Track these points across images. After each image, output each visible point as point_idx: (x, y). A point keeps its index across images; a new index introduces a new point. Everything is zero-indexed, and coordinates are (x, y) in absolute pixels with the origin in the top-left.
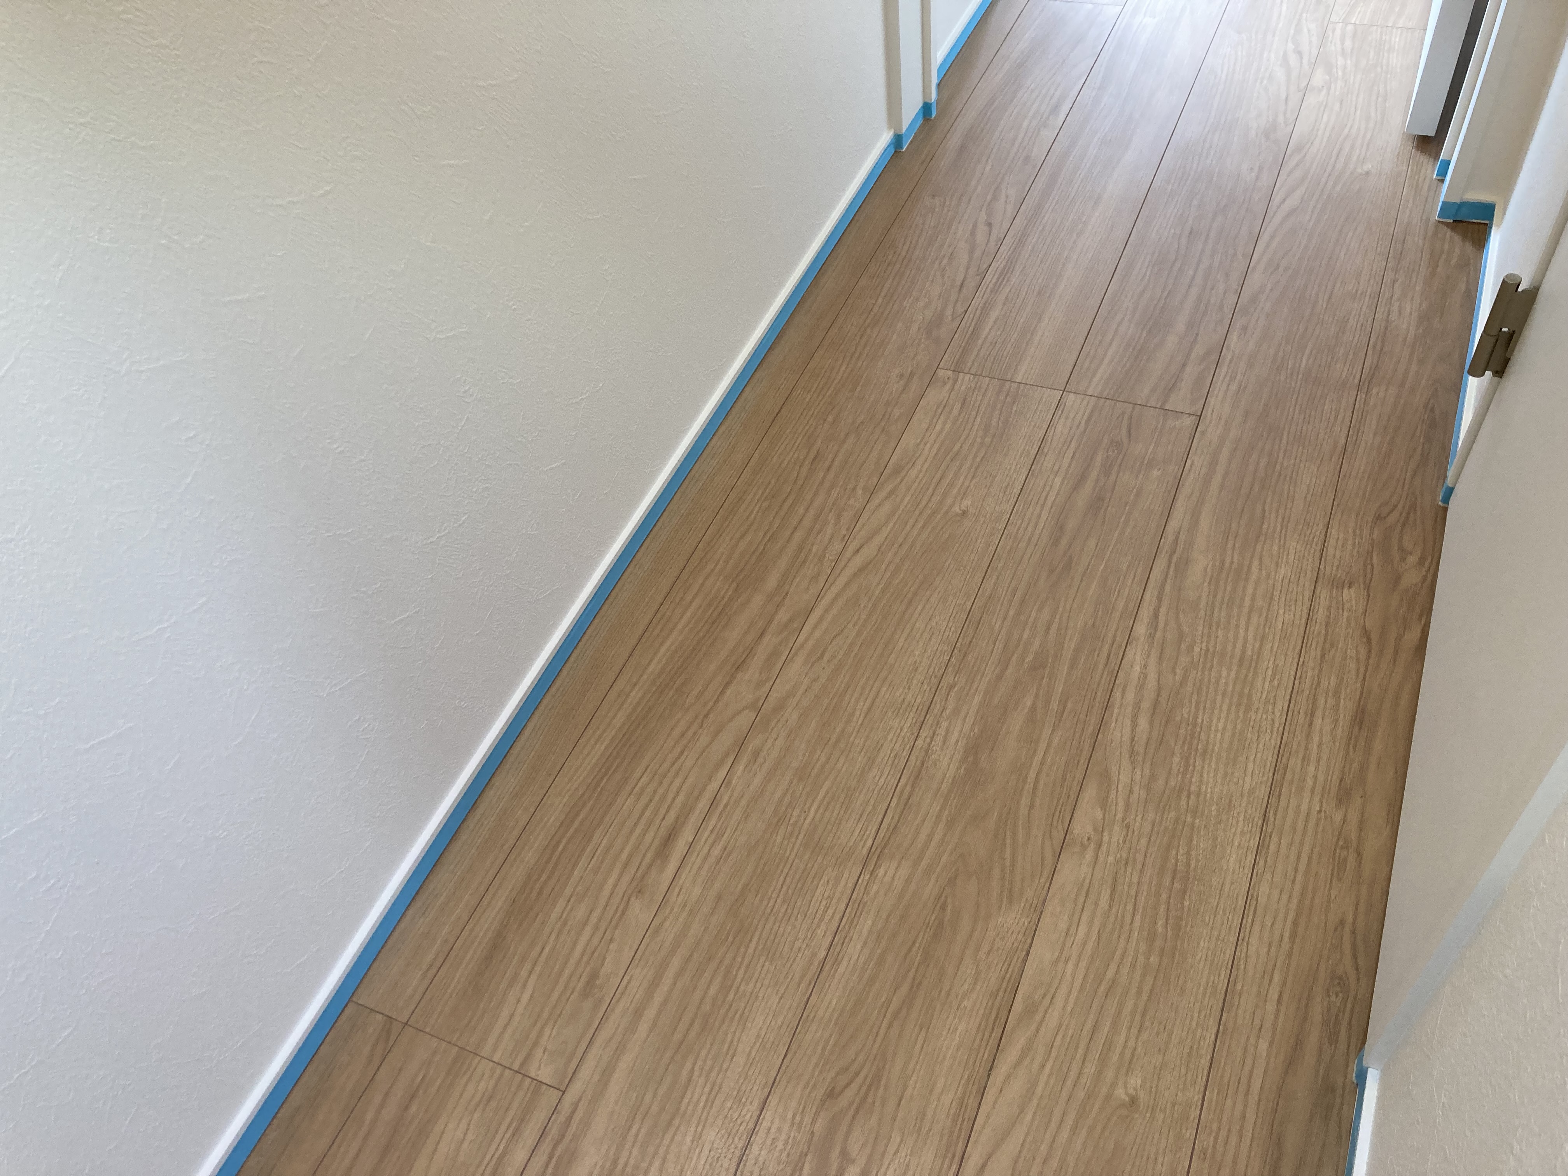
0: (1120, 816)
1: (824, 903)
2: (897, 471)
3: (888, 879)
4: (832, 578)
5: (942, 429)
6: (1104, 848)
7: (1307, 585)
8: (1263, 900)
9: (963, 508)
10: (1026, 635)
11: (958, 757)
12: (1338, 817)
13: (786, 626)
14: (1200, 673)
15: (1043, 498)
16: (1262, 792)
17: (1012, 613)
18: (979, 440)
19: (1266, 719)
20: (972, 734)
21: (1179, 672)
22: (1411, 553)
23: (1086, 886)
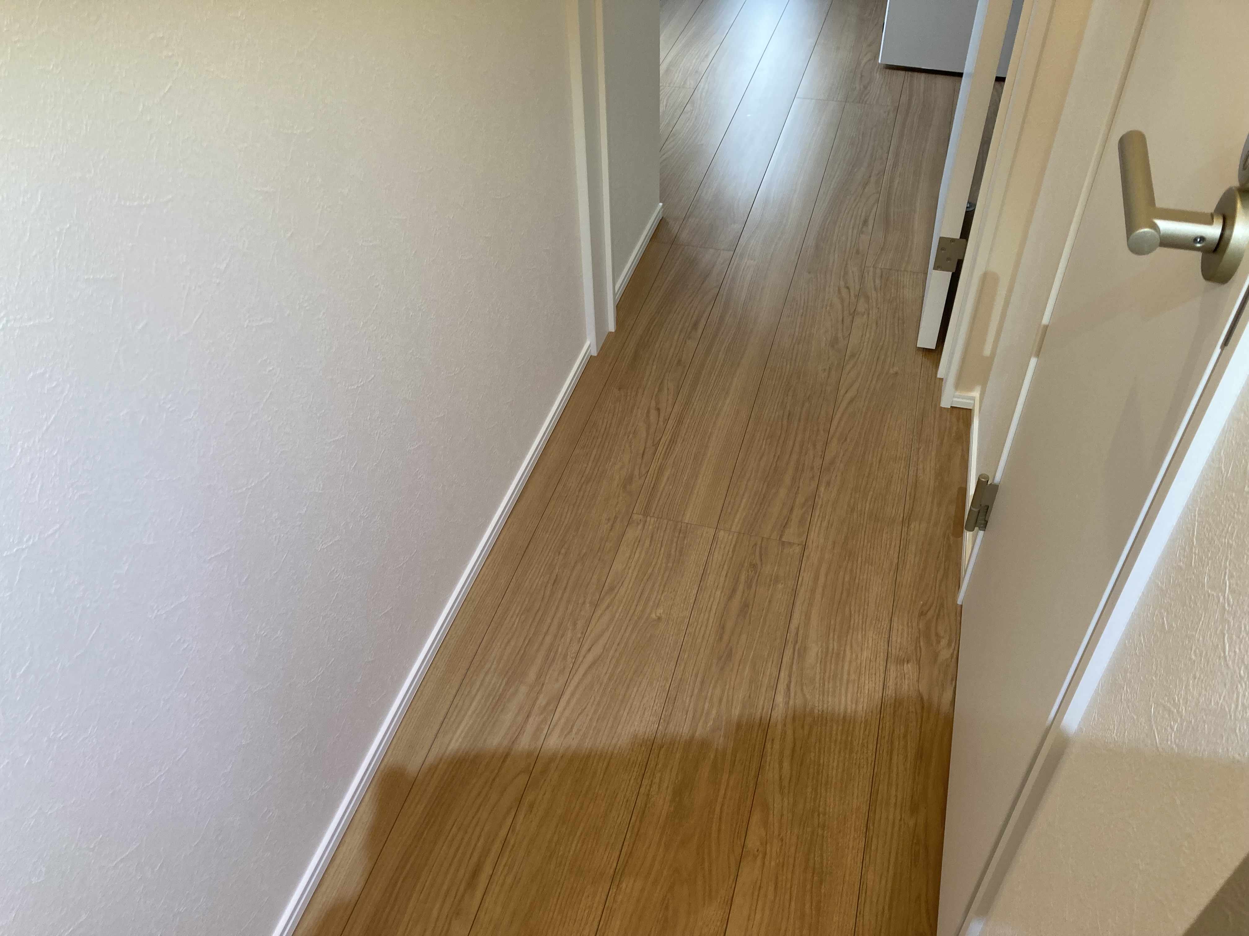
0: (776, 833)
1: (587, 911)
2: (612, 589)
3: (628, 890)
4: (574, 671)
5: (639, 557)
6: (768, 857)
7: (881, 663)
8: (870, 884)
9: (658, 615)
10: (706, 707)
11: (668, 798)
12: (912, 823)
13: (545, 708)
14: (819, 728)
15: (709, 606)
16: (864, 808)
17: (696, 691)
18: (664, 565)
19: (863, 758)
20: (677, 781)
21: (807, 728)
22: (943, 638)
23: (758, 885)
